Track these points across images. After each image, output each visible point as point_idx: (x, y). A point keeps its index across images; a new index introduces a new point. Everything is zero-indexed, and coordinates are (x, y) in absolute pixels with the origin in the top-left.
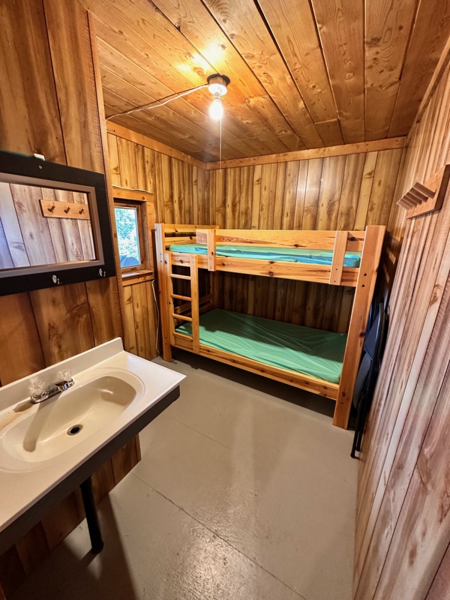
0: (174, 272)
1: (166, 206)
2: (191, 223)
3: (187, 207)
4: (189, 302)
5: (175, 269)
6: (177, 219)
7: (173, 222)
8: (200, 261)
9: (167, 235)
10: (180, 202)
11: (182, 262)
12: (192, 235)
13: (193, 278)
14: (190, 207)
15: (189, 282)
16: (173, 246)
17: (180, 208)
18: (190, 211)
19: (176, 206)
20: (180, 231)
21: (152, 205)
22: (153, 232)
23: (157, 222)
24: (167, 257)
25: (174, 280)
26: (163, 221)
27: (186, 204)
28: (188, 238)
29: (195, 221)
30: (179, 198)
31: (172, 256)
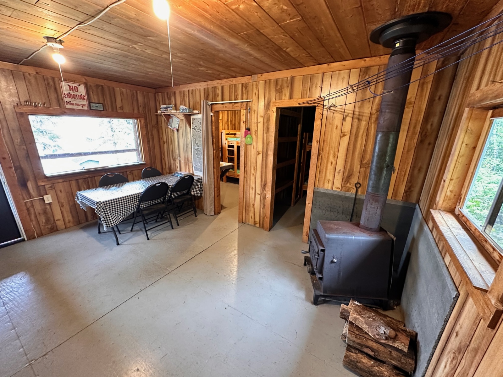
0: (228, 147)
1: (226, 123)
2: (235, 129)
3: (233, 123)
4: (234, 158)
5: (229, 146)
6: (230, 128)
7: (228, 129)
8: (238, 143)
9: (227, 134)
10: (231, 121)
11: (231, 143)
12: (235, 134)
13: (235, 149)
14: (234, 123)
15: (234, 150)
16: (228, 138)
17: (231, 124)
18: (235, 125)
19: (229, 123)
20: (231, 133)
21: (221, 123)
22: (222, 133)
23: (223, 129)
24: (226, 142)
25: (228, 150)
26: (225, 129)
27: (233, 122)
28: (234, 135)
29: (237, 129)
30: (231, 120)
31: (228, 141)
